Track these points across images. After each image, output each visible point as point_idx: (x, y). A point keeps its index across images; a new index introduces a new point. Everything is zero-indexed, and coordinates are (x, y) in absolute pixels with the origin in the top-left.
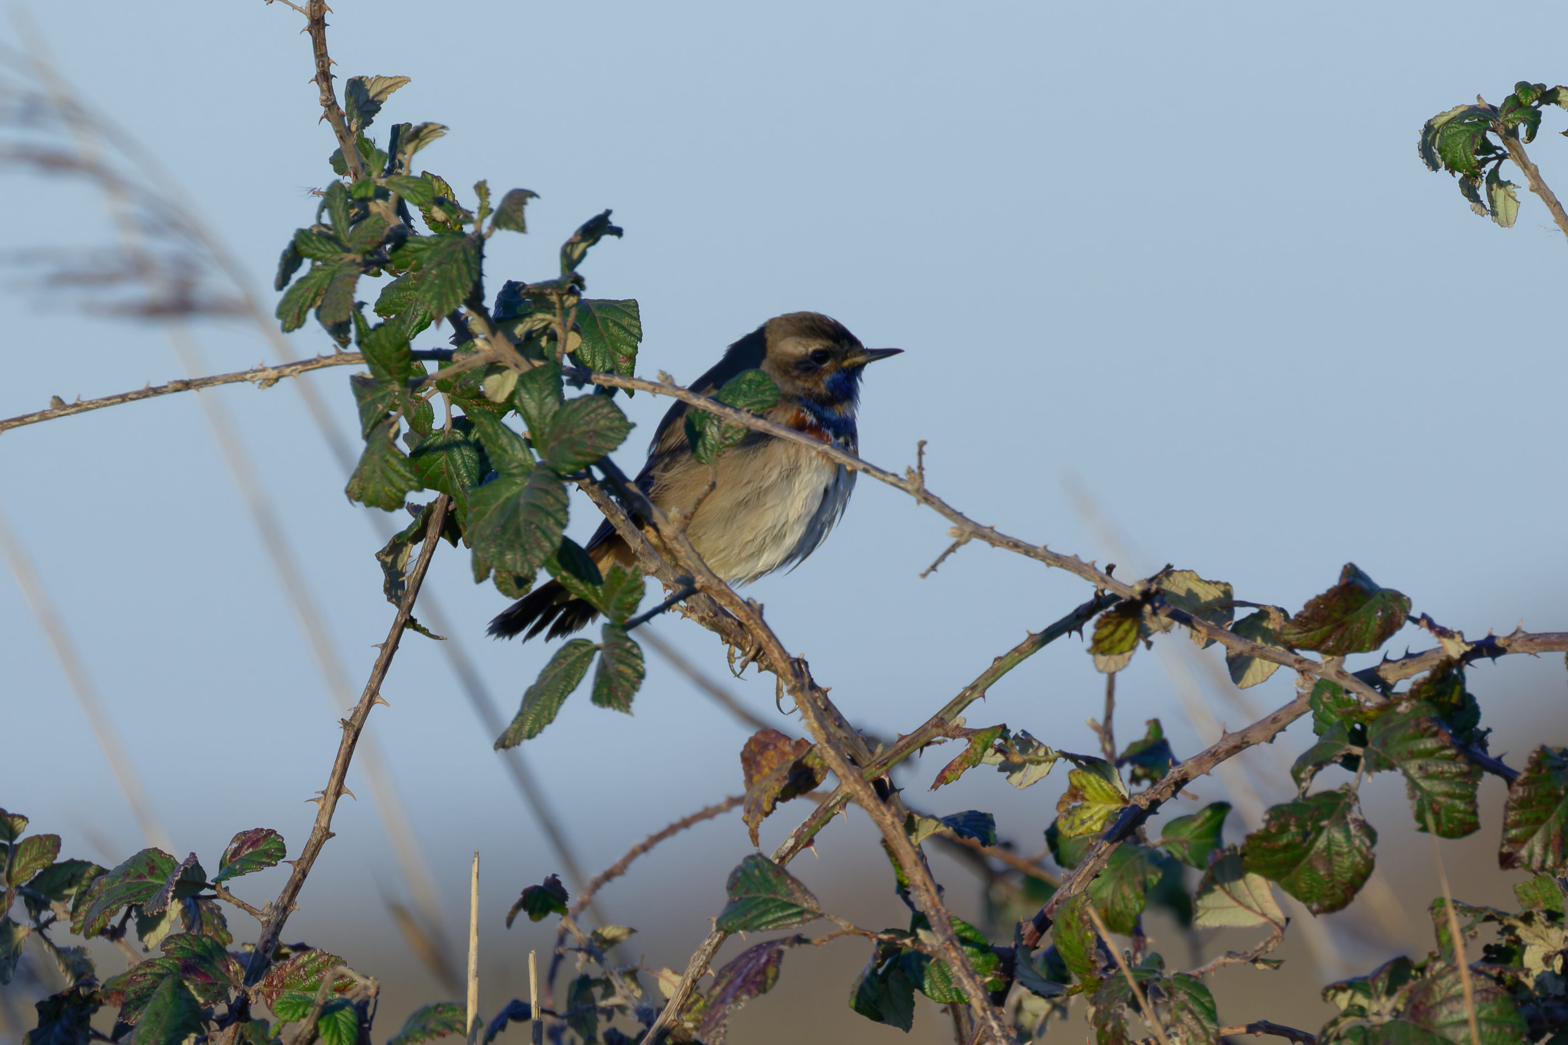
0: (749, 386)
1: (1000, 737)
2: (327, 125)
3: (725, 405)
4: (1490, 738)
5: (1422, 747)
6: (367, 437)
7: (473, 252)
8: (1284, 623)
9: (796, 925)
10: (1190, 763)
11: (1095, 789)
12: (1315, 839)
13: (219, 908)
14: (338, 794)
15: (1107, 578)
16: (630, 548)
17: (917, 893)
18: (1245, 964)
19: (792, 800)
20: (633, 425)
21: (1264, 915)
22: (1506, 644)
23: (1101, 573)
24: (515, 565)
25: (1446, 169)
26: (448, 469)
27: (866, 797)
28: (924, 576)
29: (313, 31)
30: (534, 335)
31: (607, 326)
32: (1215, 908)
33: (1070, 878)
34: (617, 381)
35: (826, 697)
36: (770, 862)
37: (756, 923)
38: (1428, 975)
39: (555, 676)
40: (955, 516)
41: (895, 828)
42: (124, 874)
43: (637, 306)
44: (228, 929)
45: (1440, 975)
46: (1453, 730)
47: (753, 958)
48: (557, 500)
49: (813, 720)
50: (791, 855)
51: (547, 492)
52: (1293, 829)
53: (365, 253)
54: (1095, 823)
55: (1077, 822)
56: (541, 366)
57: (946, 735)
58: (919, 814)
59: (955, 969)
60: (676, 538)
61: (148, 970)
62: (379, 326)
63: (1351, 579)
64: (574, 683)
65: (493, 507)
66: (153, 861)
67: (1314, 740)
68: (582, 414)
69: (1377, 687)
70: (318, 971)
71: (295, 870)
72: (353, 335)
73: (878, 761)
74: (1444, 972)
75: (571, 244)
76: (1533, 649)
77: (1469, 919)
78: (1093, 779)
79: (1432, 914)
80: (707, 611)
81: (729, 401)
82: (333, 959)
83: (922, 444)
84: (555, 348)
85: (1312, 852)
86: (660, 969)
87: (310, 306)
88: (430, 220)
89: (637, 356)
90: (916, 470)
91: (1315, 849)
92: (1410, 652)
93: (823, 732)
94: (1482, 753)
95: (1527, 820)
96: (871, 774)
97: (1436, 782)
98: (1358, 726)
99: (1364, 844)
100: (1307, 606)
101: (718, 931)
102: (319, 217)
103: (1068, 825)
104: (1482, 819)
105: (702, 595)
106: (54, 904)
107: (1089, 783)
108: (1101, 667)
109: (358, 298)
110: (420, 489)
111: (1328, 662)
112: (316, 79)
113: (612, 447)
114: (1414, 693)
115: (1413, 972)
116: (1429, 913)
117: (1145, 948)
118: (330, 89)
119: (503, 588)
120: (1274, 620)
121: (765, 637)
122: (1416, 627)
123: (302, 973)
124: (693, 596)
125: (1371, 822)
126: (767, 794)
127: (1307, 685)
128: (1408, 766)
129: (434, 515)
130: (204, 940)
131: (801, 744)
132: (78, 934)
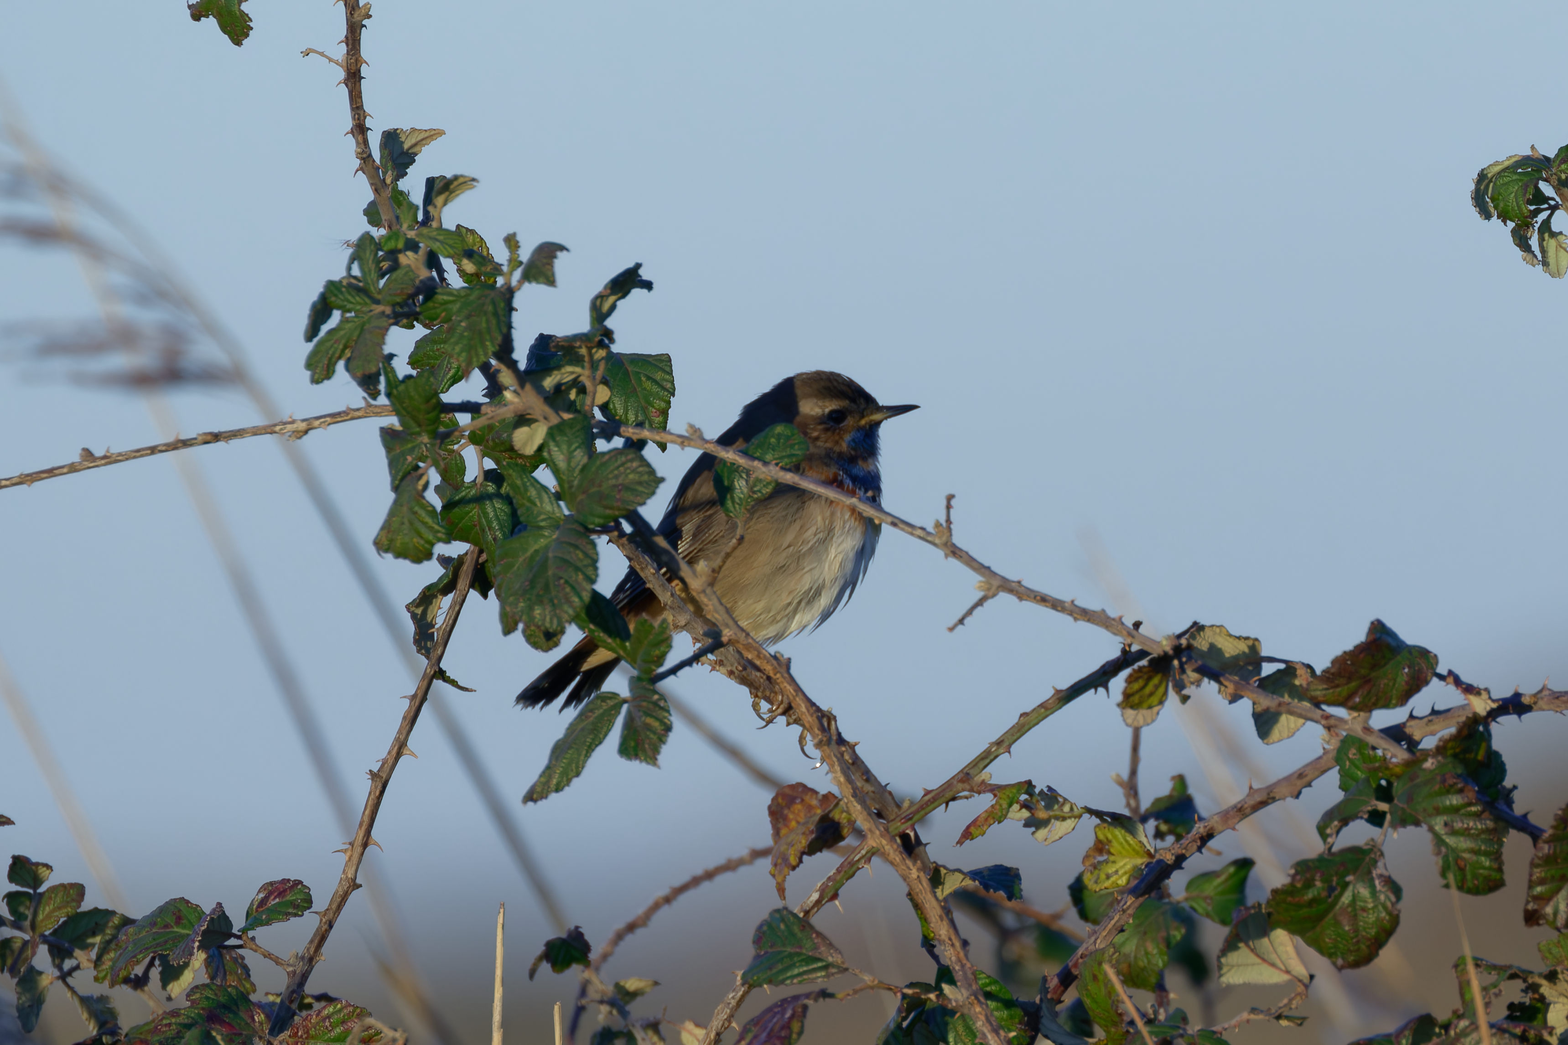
0: (778, 440)
1: (1026, 793)
2: (362, 177)
3: (753, 458)
4: (1516, 795)
5: (1448, 803)
6: (396, 488)
7: (502, 305)
8: (1310, 679)
9: (820, 980)
10: (1216, 818)
11: (1121, 844)
12: (1341, 894)
13: (243, 958)
14: (365, 845)
15: (1134, 632)
16: (660, 601)
17: (943, 948)
18: (1269, 1021)
19: (819, 854)
20: (662, 480)
21: (1288, 972)
22: (1532, 702)
23: (1129, 628)
24: (544, 620)
25: (1498, 218)
26: (480, 523)
27: (891, 852)
28: (951, 629)
29: (350, 84)
30: (563, 388)
31: (640, 378)
32: (1239, 966)
33: (1095, 932)
34: (645, 433)
35: (854, 751)
36: (795, 916)
37: (781, 978)
38: (1452, 1033)
39: (583, 729)
40: (983, 570)
41: (920, 882)
42: (150, 924)
43: (670, 360)
44: (252, 979)
45: (1464, 1033)
46: (1479, 788)
47: (776, 1013)
48: (586, 555)
49: (839, 774)
50: (816, 909)
51: (576, 547)
52: (1318, 884)
53: (394, 305)
54: (1121, 877)
55: (1103, 876)
56: (570, 419)
57: (971, 790)
58: (945, 867)
59: (979, 1023)
60: (704, 591)
61: (173, 1020)
62: (408, 377)
63: (1378, 635)
64: (601, 736)
65: (521, 560)
66: (180, 910)
67: (1339, 796)
68: (612, 468)
69: (1403, 743)
70: (343, 1022)
71: (321, 920)
72: (382, 387)
73: (903, 816)
74: (1468, 1030)
75: (600, 297)
76: (1559, 707)
77: (1493, 977)
78: (1119, 833)
79: (1456, 972)
80: (736, 664)
81: (758, 454)
82: (358, 1010)
83: (950, 498)
84: (584, 399)
85: (1338, 907)
86: (682, 1022)
87: (339, 358)
88: (461, 272)
89: (670, 411)
90: (944, 524)
91: (1340, 904)
92: (1436, 708)
93: (850, 786)
94: (1508, 810)
95: (1553, 877)
96: (896, 828)
97: (1462, 839)
98: (1383, 783)
99: (1390, 900)
100: (1333, 662)
101: (743, 985)
102: (349, 269)
103: (1093, 880)
104: (1507, 877)
105: (731, 649)
106: (78, 953)
107: (1115, 837)
108: (1129, 721)
109: (387, 350)
110: (448, 542)
111: (1354, 718)
112: (352, 132)
113: (641, 501)
114: (1440, 750)
115: (1437, 1030)
116: (1454, 970)
117: (1168, 1003)
118: (366, 142)
119: (532, 640)
120: (1301, 676)
121: (792, 691)
122: (1443, 683)
123: (327, 1024)
124: (722, 649)
125: (1396, 877)
126: (793, 848)
127: (1333, 741)
128: (1433, 823)
129: (465, 568)
130: (229, 990)
131: (828, 797)
132: (102, 983)
